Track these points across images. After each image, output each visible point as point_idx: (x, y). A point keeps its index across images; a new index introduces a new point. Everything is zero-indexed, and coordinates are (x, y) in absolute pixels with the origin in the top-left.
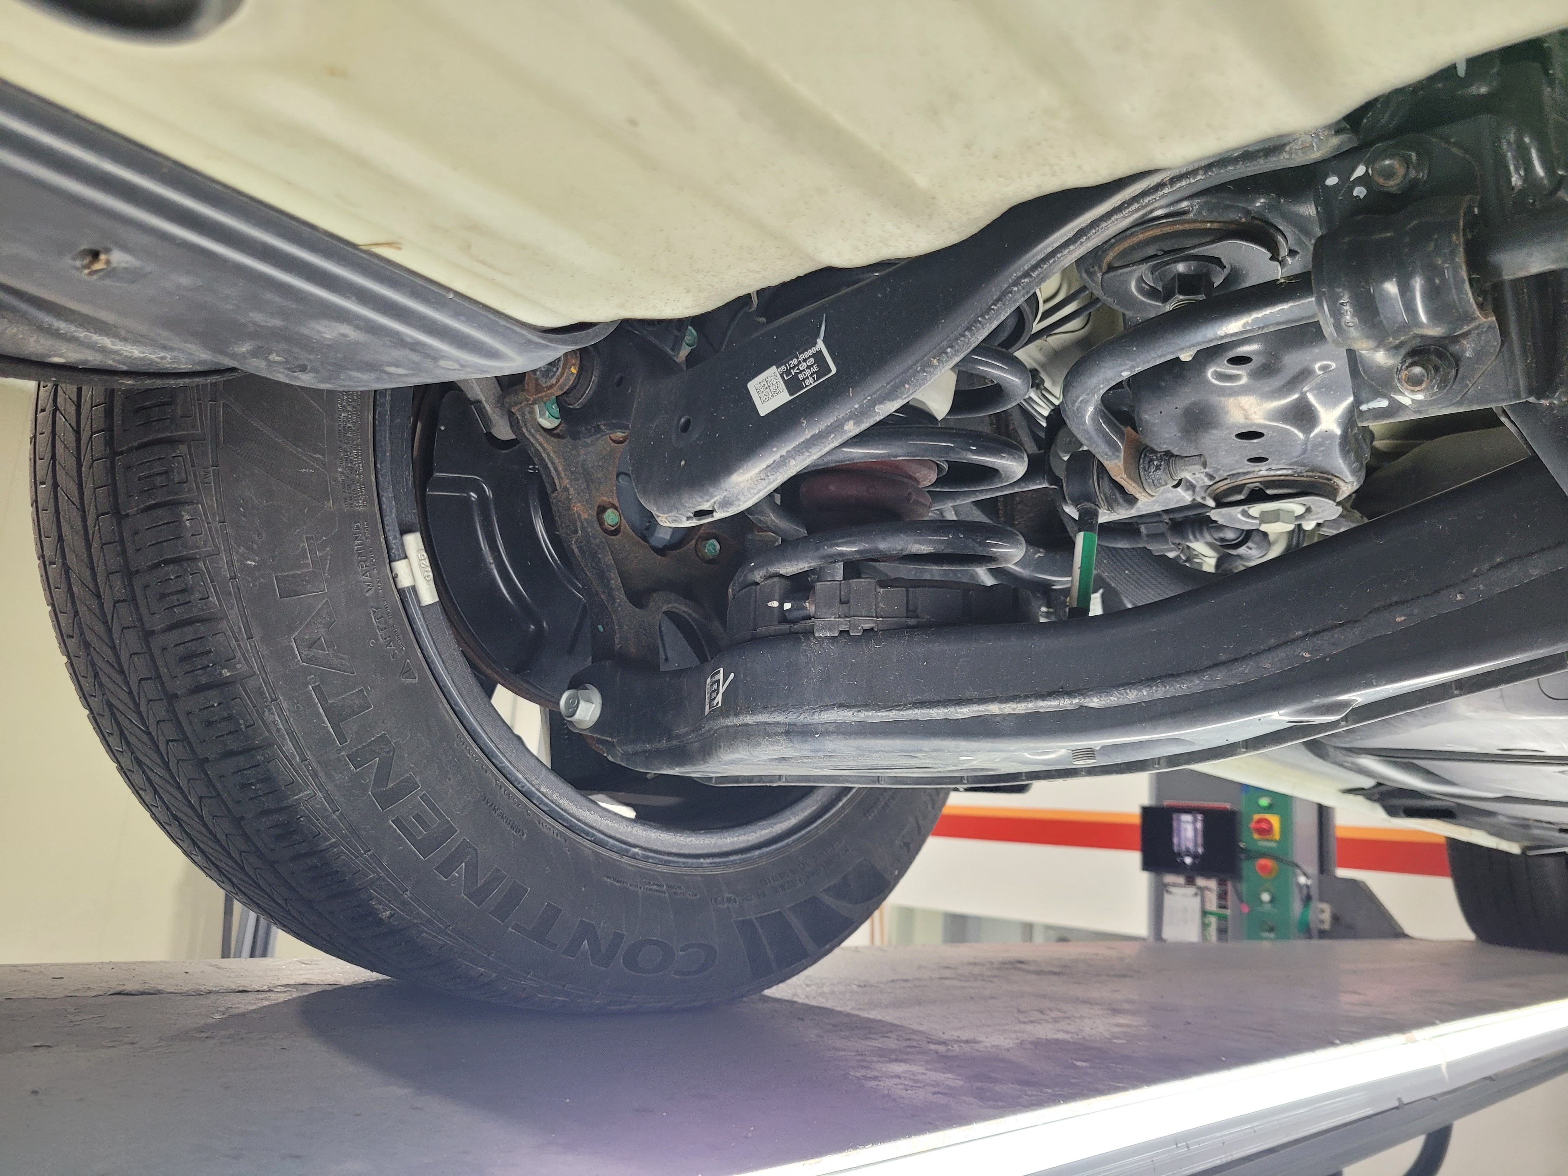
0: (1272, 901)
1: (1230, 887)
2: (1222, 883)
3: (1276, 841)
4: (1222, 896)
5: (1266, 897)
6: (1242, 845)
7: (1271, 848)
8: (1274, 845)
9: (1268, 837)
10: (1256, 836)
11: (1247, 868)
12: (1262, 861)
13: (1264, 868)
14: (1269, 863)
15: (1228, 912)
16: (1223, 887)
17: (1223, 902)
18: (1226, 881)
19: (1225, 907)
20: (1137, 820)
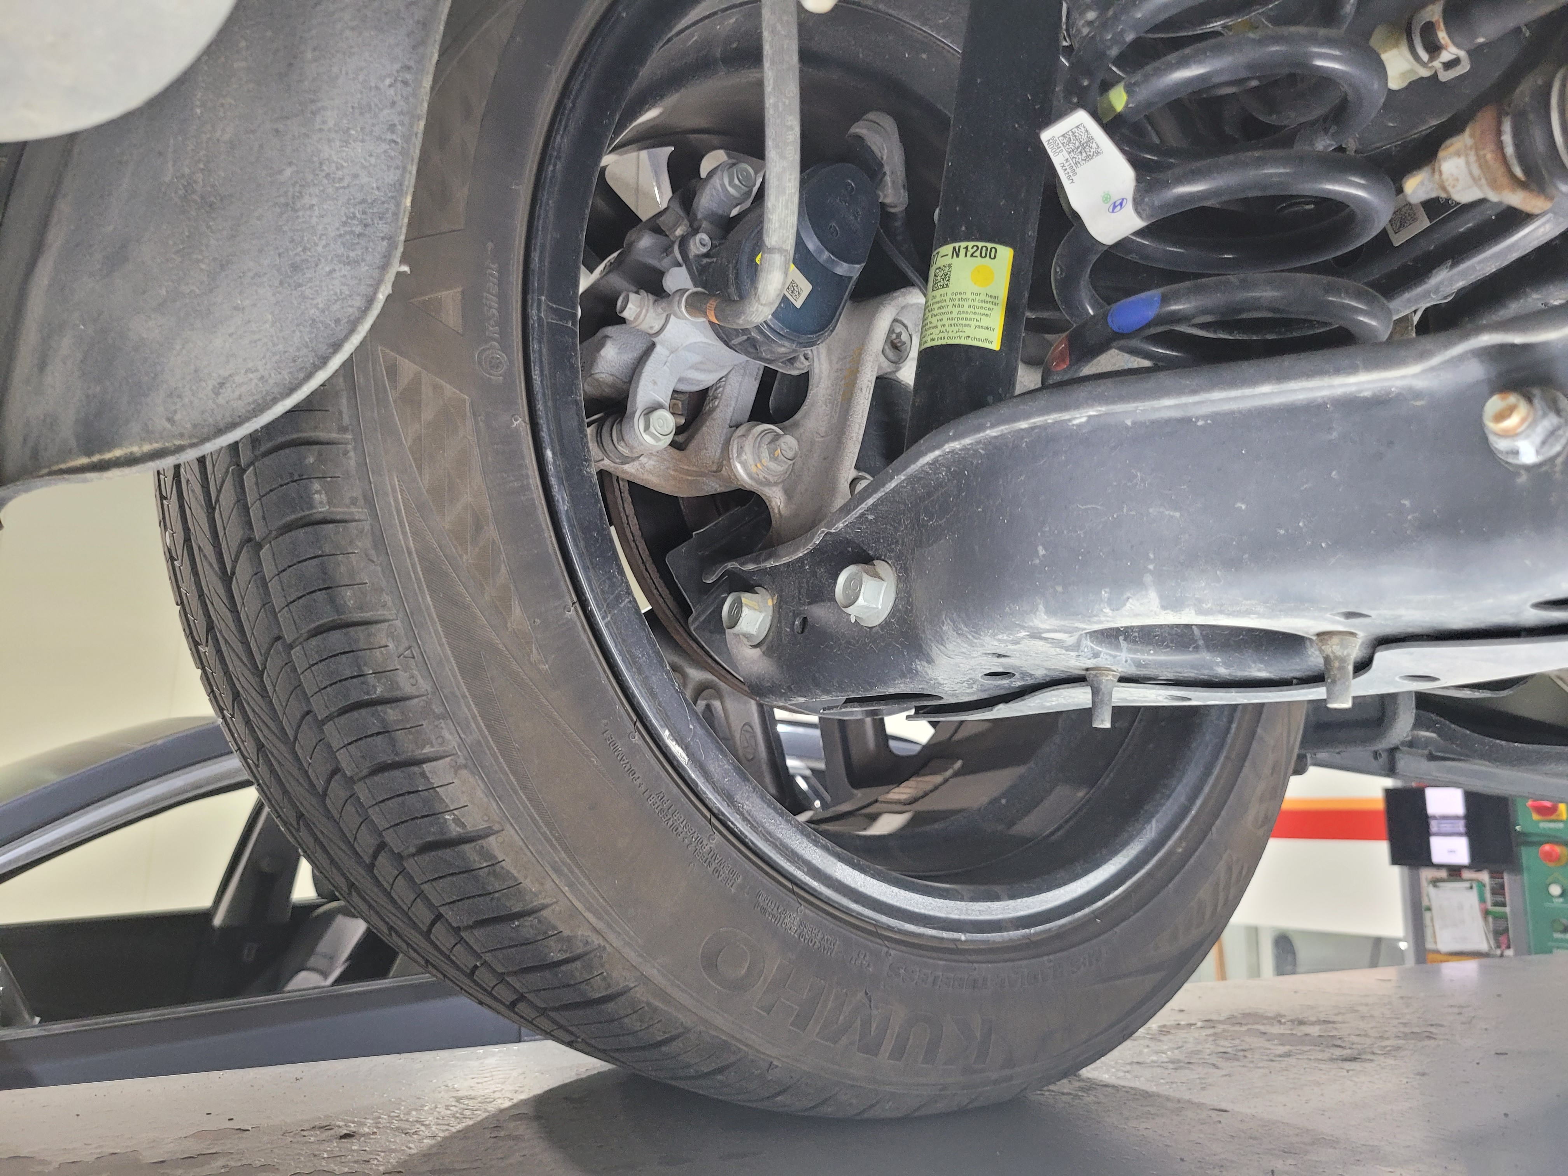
0: (1562, 895)
1: (1506, 877)
2: (1496, 874)
3: (1561, 821)
4: (1498, 890)
5: (1555, 890)
6: (1518, 828)
7: (1559, 830)
8: (1561, 825)
9: (1553, 817)
10: (1535, 817)
11: (1527, 856)
12: (1547, 847)
13: (1549, 856)
14: (1558, 849)
15: (1507, 910)
16: (1497, 880)
17: (1499, 899)
18: (1502, 873)
19: (1504, 905)
20: (1381, 806)
